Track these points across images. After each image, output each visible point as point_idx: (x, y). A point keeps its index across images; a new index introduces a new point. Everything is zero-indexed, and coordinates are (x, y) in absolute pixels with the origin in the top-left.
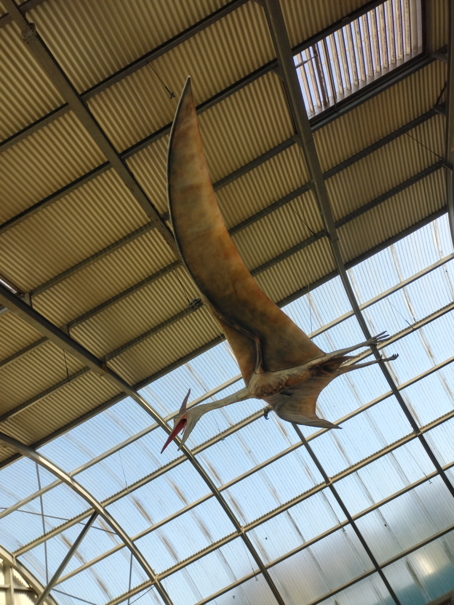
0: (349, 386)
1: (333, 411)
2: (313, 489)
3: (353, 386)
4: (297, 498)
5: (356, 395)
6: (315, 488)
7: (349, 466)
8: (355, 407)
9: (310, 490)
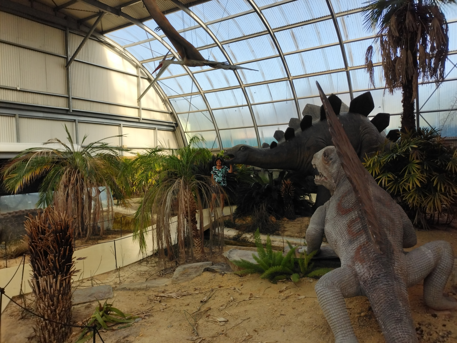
0: (316, 32)
1: (304, 44)
2: (283, 78)
3: (319, 33)
4: (274, 80)
5: (320, 38)
6: (284, 78)
7: (305, 74)
8: (317, 45)
9: (281, 79)
